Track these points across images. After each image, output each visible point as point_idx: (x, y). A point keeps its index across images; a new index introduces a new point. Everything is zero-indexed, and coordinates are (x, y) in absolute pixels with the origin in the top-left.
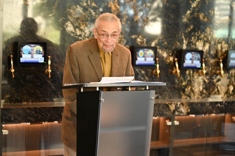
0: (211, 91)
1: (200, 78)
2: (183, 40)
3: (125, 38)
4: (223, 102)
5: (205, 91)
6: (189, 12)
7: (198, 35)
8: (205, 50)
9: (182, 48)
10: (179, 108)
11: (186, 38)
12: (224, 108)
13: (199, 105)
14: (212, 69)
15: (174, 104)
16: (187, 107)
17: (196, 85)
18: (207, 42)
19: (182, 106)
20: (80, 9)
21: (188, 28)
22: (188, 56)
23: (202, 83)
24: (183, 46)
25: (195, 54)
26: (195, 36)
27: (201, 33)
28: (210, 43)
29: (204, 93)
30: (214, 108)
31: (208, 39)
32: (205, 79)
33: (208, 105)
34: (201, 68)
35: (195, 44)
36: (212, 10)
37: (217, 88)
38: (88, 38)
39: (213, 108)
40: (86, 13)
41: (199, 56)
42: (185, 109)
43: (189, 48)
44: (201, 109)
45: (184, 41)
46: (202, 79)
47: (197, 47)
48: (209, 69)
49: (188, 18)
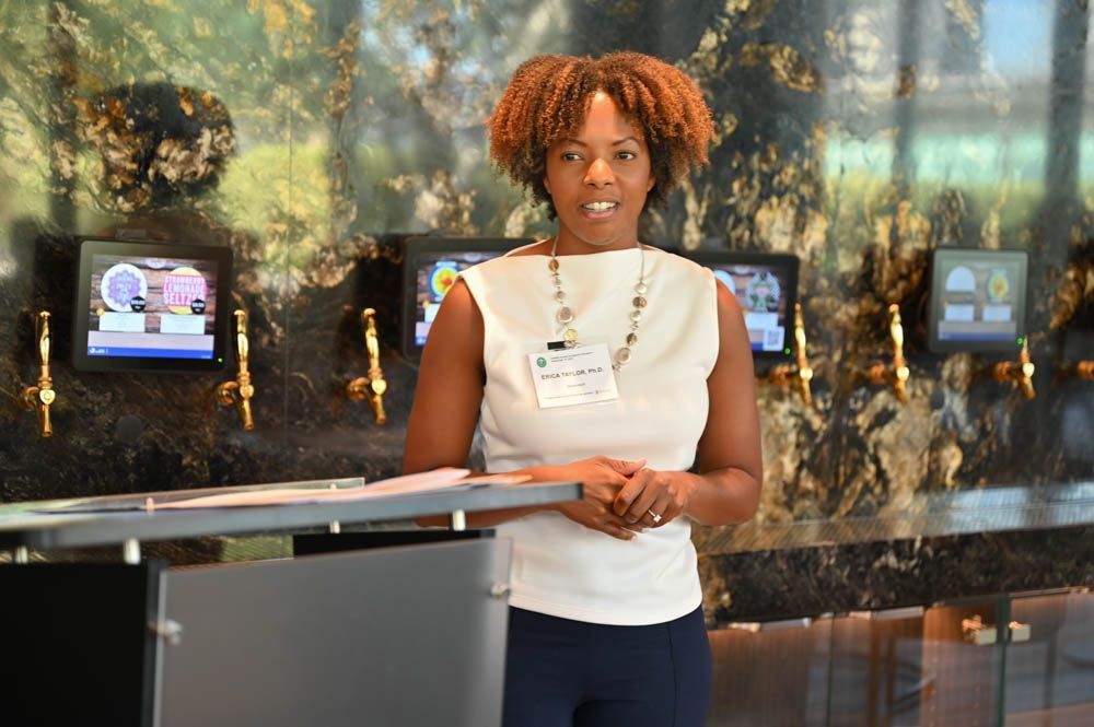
0: (842, 480)
1: (784, 407)
2: (682, 198)
3: (348, 191)
4: (912, 542)
5: (808, 483)
6: (710, 40)
7: (765, 168)
8: (802, 255)
9: (680, 240)
11: (697, 183)
12: (917, 572)
13: (782, 565)
14: (845, 357)
16: (717, 582)
18: (814, 205)
20: (76, 22)
23: (792, 437)
24: (681, 231)
25: (751, 275)
26: (751, 176)
27: (784, 155)
28: (831, 214)
29: (806, 494)
30: (862, 575)
31: (818, 188)
32: (809, 412)
33: (832, 561)
34: (788, 354)
35: (751, 219)
36: (837, 27)
37: (877, 461)
38: (127, 199)
39: (858, 577)
40: (112, 50)
41: (771, 286)
43: (716, 243)
44: (791, 589)
45: (691, 205)
46: (792, 413)
47: (764, 234)
48: (830, 356)
49: (707, 75)
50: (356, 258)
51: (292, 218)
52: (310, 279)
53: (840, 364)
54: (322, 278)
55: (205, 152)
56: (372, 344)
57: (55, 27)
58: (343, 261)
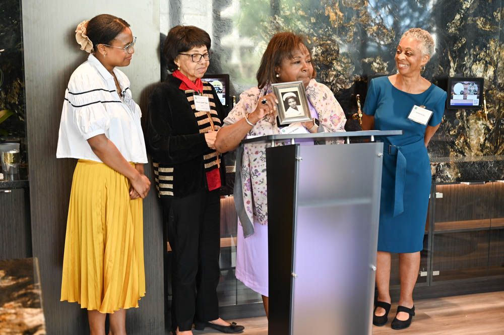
0: (499, 144)
1: (480, 122)
2: (449, 62)
3: (352, 63)
5: (488, 145)
6: (458, 17)
7: (475, 53)
8: (486, 78)
9: (449, 75)
10: (442, 171)
11: (454, 58)
13: (476, 166)
14: (500, 108)
15: (434, 165)
16: (457, 170)
17: (473, 133)
18: (490, 64)
19: (448, 169)
20: (280, 20)
21: (458, 42)
22: (458, 87)
23: (483, 131)
24: (449, 72)
25: (470, 84)
26: (470, 55)
27: (481, 49)
28: (496, 66)
29: (487, 148)
31: (492, 58)
32: (488, 124)
33: (492, 165)
34: (480, 107)
35: (470, 68)
36: (497, 11)
40: (290, 27)
41: (475, 87)
42: (453, 174)
43: (460, 75)
44: (479, 173)
45: (452, 64)
46: (483, 124)
47: (474, 72)
48: (495, 108)
49: (457, 27)
50: (354, 81)
51: (337, 70)
52: (342, 87)
53: (498, 110)
54: (345, 86)
55: (314, 53)
56: (359, 104)
57: (275, 22)
58: (351, 82)
